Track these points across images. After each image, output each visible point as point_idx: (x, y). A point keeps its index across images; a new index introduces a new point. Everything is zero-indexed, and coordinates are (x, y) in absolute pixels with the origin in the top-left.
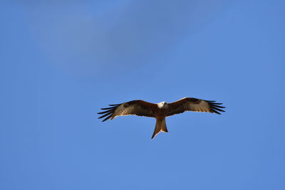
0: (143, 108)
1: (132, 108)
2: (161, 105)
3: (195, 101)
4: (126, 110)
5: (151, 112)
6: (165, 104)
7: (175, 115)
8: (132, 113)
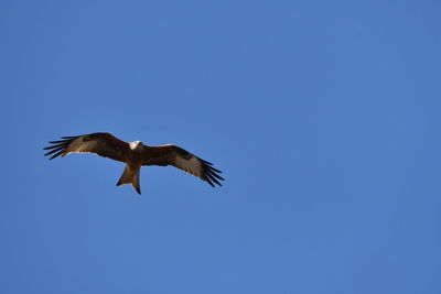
0: (108, 146)
1: (93, 143)
2: (133, 145)
3: (184, 154)
4: (85, 145)
5: (120, 154)
6: (140, 144)
7: (155, 166)
8: (93, 151)
